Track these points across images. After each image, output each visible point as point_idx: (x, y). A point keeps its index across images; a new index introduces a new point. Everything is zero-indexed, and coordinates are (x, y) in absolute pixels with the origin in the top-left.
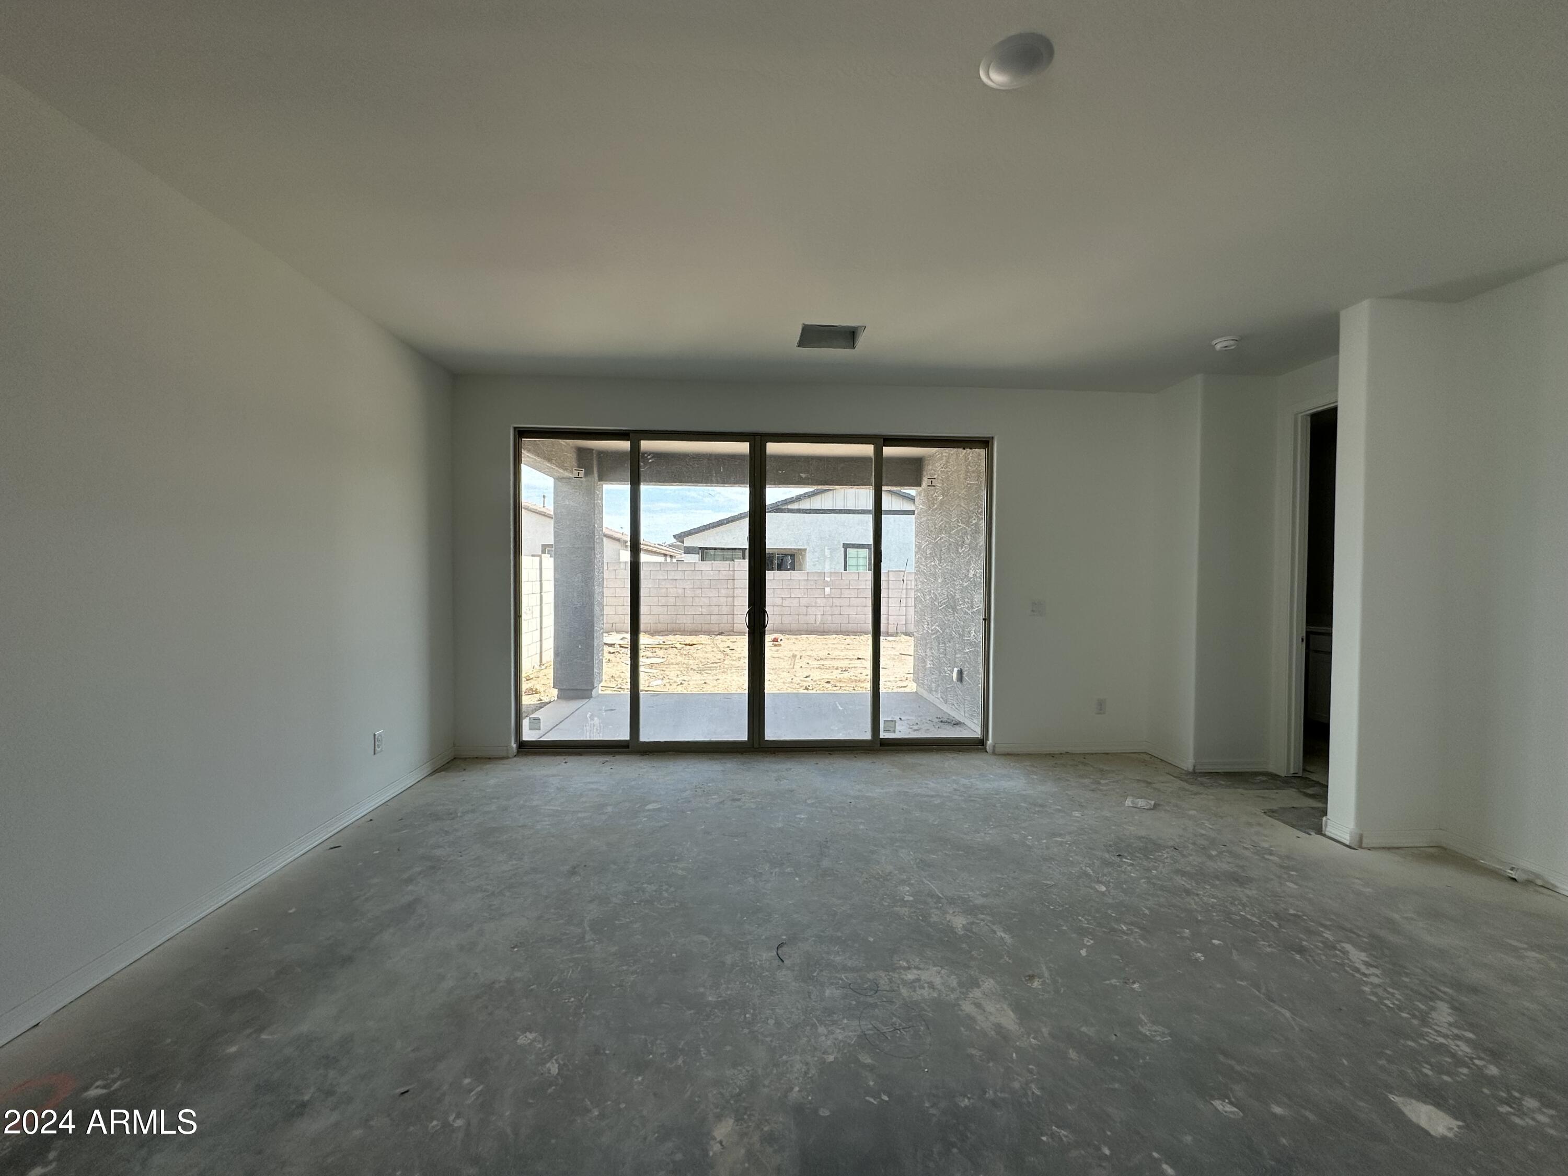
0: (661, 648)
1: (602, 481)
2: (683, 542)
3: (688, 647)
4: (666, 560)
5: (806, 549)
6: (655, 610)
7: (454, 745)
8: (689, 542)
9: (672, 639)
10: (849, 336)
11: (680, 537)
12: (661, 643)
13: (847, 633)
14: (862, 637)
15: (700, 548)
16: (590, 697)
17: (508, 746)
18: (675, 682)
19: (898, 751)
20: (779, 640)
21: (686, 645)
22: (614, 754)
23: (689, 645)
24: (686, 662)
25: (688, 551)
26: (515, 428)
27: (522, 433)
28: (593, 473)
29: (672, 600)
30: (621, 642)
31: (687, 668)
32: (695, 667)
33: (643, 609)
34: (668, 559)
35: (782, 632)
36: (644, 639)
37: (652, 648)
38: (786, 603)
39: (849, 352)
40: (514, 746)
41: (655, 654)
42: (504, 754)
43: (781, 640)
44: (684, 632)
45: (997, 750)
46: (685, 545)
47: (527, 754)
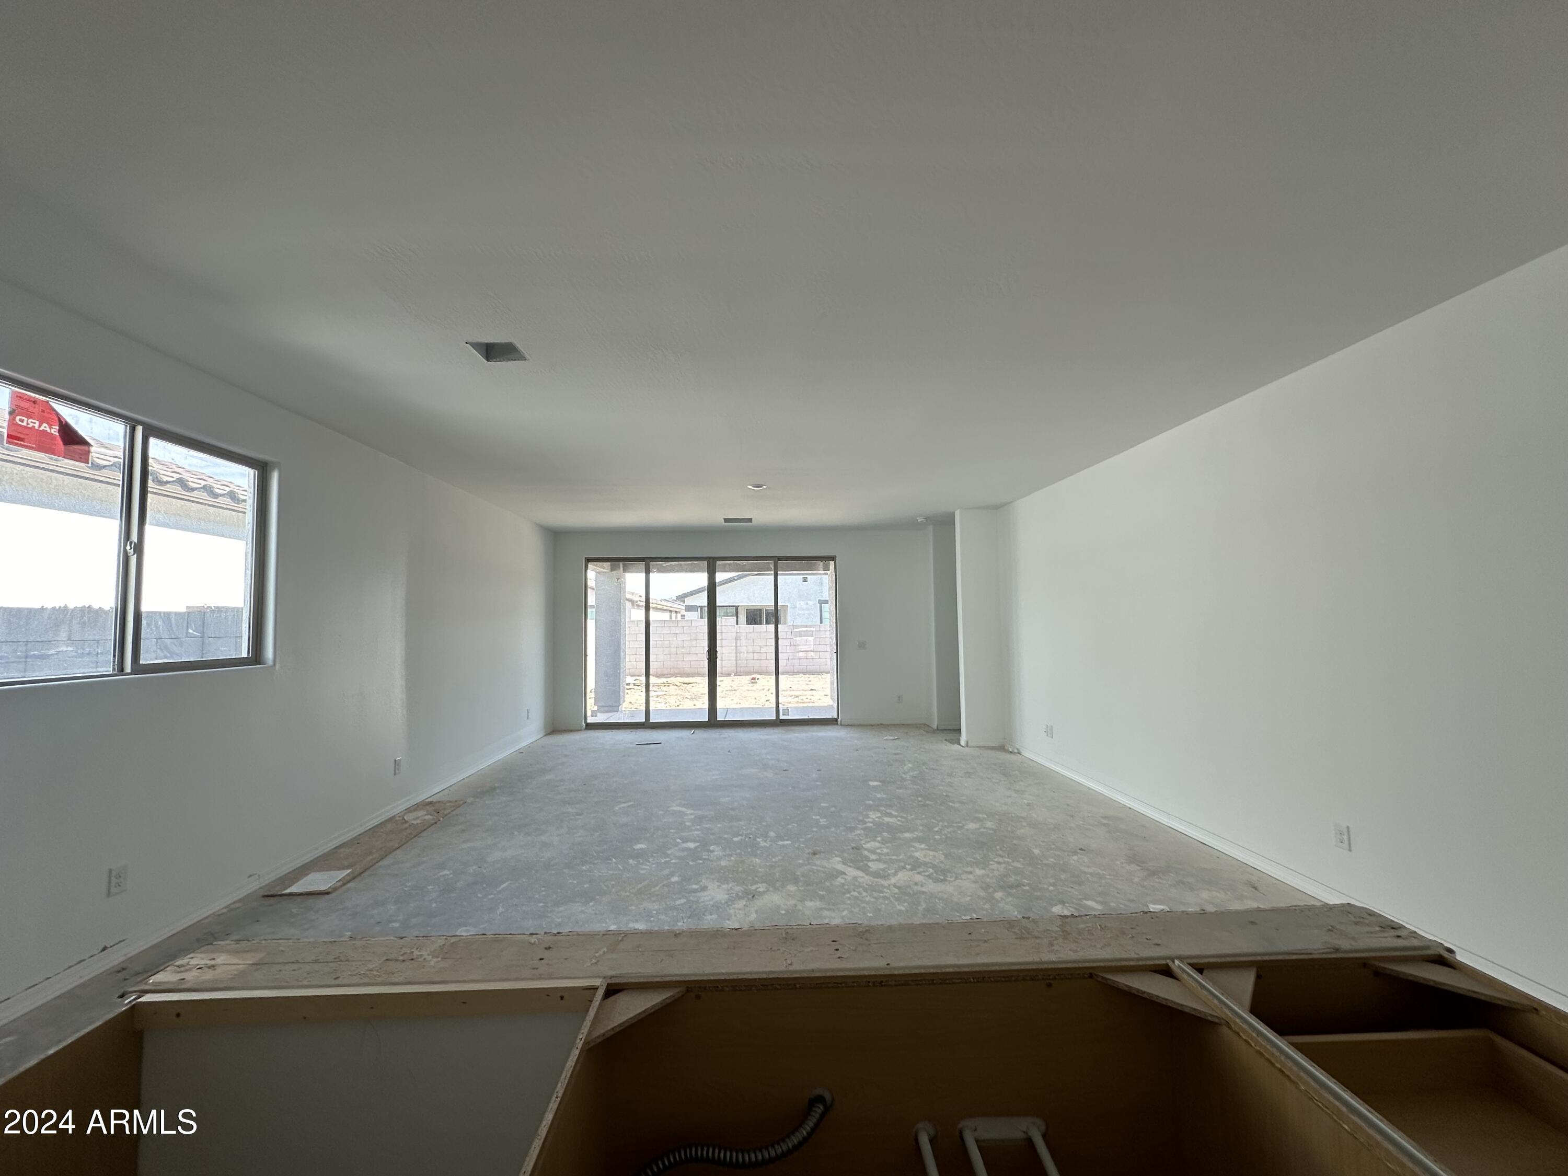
0: (665, 686)
1: (625, 572)
2: (684, 602)
3: (685, 685)
4: (671, 617)
5: (787, 606)
6: (661, 657)
7: (553, 724)
8: (689, 601)
9: (672, 680)
10: (750, 520)
11: (682, 598)
12: (665, 682)
13: (812, 673)
14: (823, 676)
15: (699, 606)
16: (617, 711)
17: (581, 725)
18: (674, 705)
19: (789, 725)
20: (756, 679)
21: (684, 683)
22: (637, 728)
23: (686, 683)
24: (683, 694)
25: (689, 609)
26: (585, 558)
27: (589, 560)
28: (620, 568)
29: (673, 650)
30: (635, 682)
31: (683, 698)
32: (689, 697)
33: (652, 657)
34: (674, 615)
35: (760, 673)
36: (653, 680)
37: (659, 686)
38: (763, 650)
39: (750, 523)
40: (584, 725)
41: (660, 689)
42: (579, 729)
43: (758, 679)
44: (682, 675)
45: (843, 723)
46: (687, 604)
47: (591, 729)
